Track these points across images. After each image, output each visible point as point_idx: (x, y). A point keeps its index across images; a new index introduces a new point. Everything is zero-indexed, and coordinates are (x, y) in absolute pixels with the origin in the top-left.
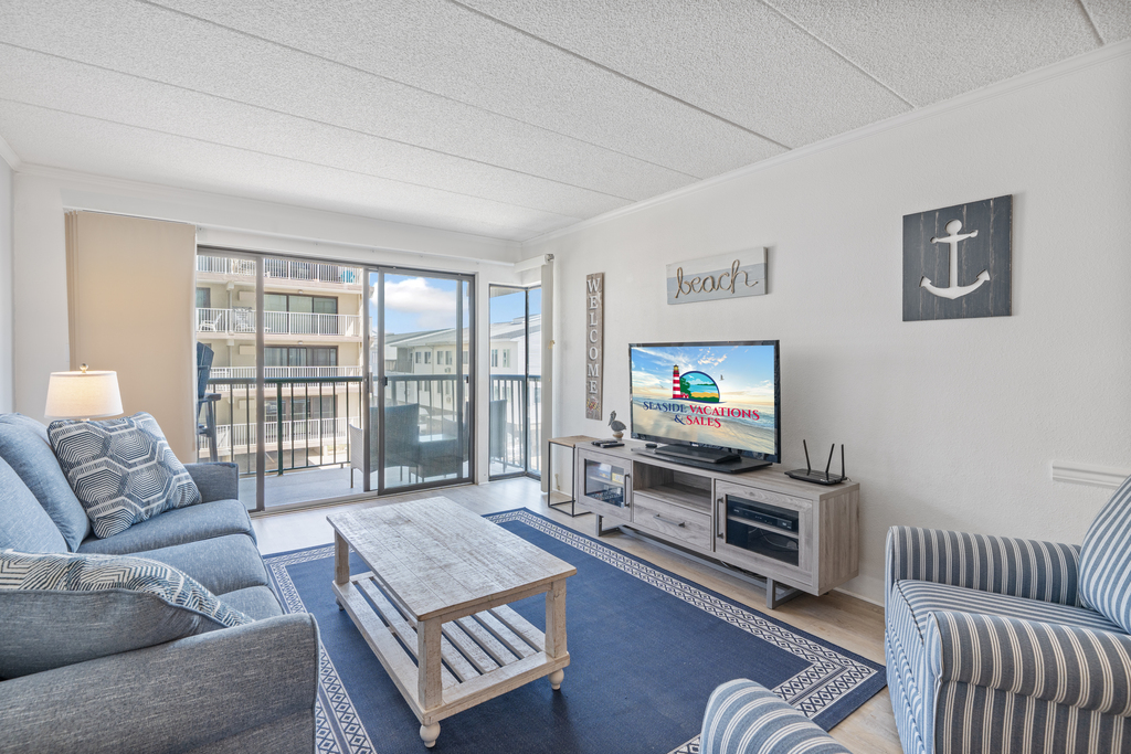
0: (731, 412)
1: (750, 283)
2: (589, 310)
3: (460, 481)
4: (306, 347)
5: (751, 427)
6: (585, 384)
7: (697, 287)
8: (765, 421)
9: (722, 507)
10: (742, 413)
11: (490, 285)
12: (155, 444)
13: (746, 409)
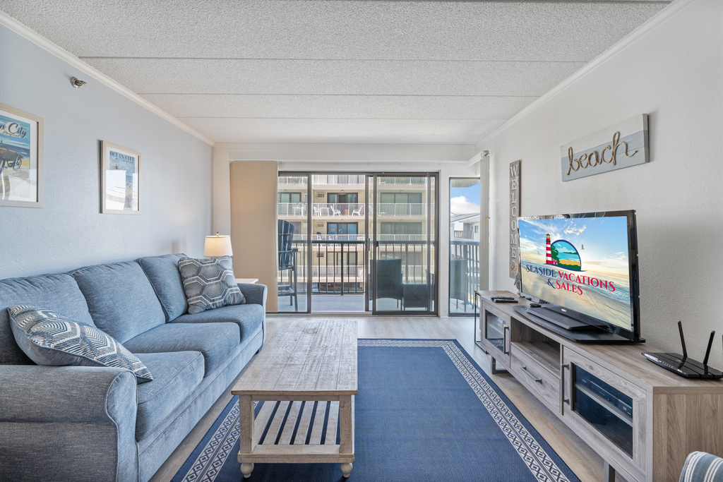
0: (591, 281)
1: (630, 153)
2: (511, 191)
3: (427, 313)
4: (403, 223)
5: (608, 298)
6: (509, 250)
7: (584, 163)
8: (620, 293)
9: (568, 373)
10: (600, 283)
11: (450, 178)
12: (222, 272)
13: (603, 279)
